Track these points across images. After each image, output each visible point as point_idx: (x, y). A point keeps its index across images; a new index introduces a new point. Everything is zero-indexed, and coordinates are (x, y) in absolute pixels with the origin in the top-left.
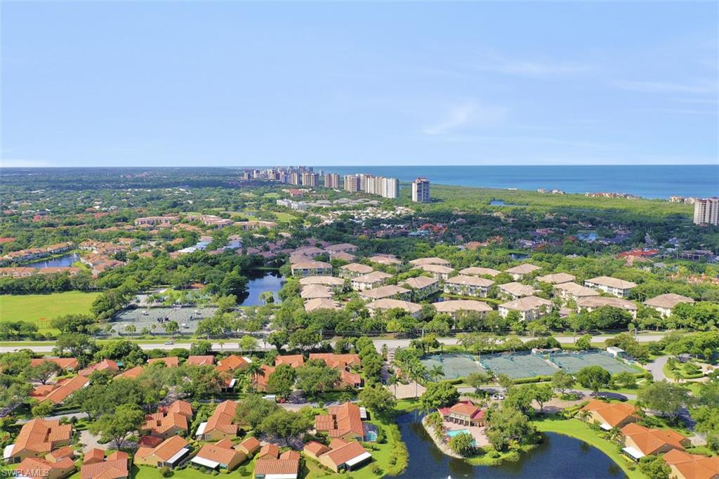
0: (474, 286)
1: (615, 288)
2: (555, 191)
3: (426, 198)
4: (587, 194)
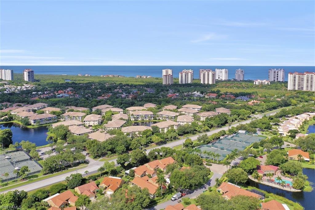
0: (147, 115)
1: (196, 109)
2: (86, 75)
3: (32, 80)
4: (102, 76)
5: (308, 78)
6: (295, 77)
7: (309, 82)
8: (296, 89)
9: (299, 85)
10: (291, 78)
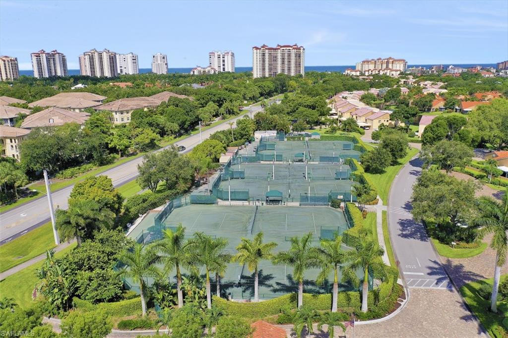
5: (283, 55)
6: (264, 55)
7: (286, 62)
8: (267, 75)
9: (270, 69)
10: (258, 56)
